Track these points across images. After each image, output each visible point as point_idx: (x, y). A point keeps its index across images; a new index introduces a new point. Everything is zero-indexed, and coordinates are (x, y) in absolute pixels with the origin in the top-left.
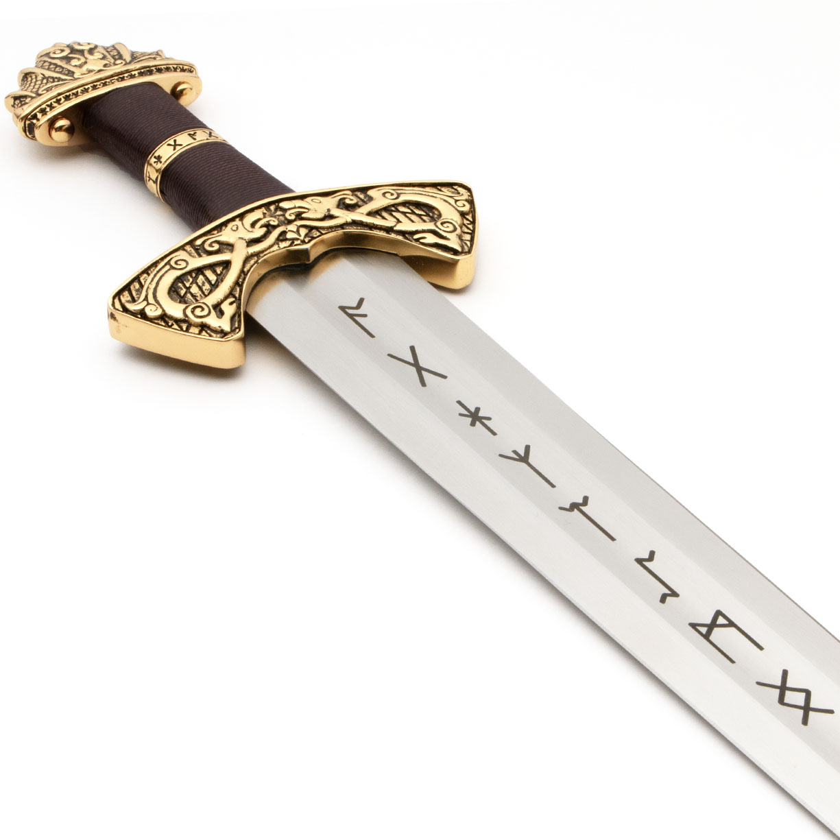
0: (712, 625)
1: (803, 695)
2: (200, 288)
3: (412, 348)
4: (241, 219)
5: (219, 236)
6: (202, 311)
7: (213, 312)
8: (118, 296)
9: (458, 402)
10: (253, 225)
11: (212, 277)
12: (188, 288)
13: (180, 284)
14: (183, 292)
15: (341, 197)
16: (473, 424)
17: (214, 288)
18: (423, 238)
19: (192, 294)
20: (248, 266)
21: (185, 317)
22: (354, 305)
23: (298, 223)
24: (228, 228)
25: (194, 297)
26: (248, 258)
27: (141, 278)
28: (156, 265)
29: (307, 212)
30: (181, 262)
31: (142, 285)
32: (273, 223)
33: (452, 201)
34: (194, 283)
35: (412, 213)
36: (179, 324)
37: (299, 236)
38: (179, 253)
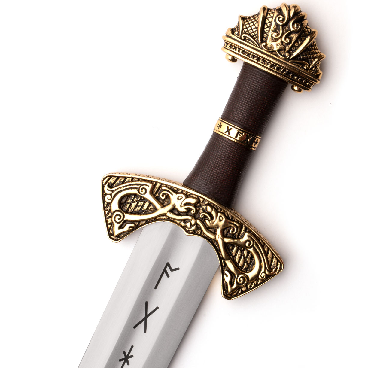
2: (136, 206)
3: (157, 308)
4: (187, 196)
5: (172, 194)
6: (119, 219)
7: (121, 223)
8: (111, 177)
9: (132, 347)
10: (186, 204)
11: (145, 207)
12: (133, 201)
13: (133, 197)
14: (129, 201)
15: (232, 225)
16: (121, 360)
17: (139, 213)
18: (227, 276)
19: (131, 205)
20: (160, 218)
21: (113, 214)
22: (173, 268)
23: (198, 222)
24: (178, 195)
25: (129, 207)
26: (164, 215)
27: (128, 179)
28: (139, 180)
29: (209, 221)
30: (144, 190)
31: (123, 182)
32: (192, 212)
33: (263, 270)
34: (138, 202)
35: (245, 258)
36: (108, 214)
37: (190, 228)
38: (150, 185)
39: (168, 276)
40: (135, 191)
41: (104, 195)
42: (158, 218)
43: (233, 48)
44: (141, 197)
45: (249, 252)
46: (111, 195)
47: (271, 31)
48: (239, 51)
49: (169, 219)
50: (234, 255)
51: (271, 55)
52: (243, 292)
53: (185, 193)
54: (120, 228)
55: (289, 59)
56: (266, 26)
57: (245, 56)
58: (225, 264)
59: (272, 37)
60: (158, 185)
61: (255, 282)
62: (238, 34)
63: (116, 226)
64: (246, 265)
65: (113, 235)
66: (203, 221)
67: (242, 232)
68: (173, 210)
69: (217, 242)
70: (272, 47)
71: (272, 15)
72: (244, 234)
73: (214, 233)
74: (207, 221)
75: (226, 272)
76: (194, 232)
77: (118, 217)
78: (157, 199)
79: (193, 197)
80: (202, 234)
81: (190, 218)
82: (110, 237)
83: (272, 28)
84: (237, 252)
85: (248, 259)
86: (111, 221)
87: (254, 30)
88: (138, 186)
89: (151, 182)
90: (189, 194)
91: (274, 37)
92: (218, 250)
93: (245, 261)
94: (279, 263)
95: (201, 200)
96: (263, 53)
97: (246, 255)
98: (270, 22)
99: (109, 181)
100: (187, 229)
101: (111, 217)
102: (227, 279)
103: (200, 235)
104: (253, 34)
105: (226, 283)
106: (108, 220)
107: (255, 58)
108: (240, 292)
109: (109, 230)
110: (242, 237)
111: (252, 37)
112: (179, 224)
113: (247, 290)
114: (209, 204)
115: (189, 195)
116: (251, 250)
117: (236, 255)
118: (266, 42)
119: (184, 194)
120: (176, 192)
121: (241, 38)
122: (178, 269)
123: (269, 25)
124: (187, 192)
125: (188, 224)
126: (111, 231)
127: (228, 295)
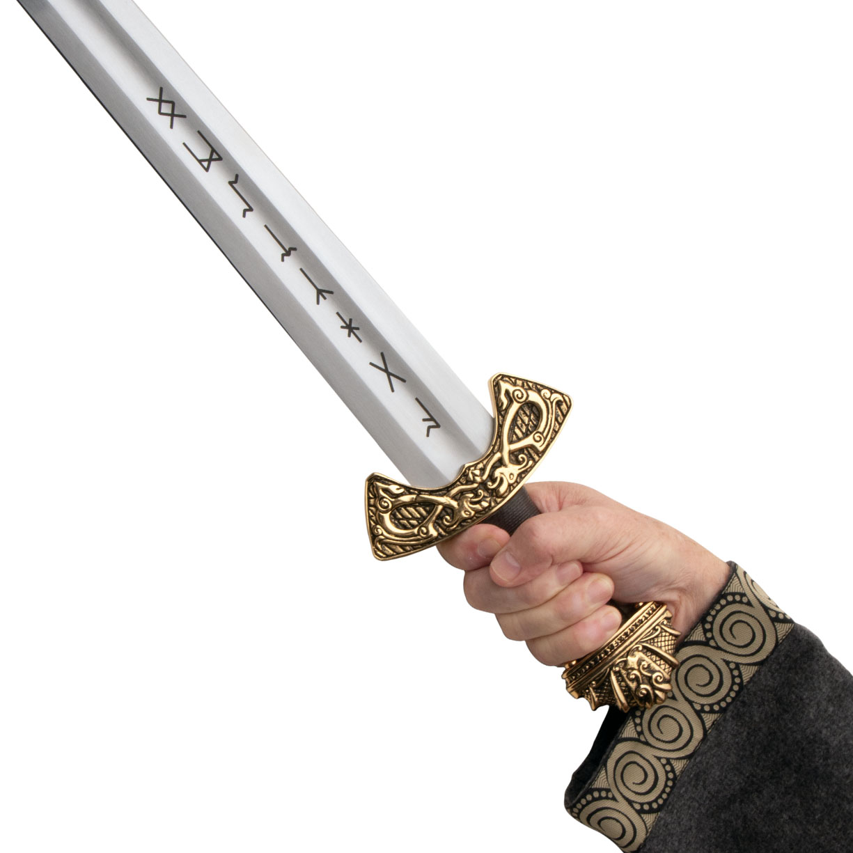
0: (210, 160)
1: (162, 111)
2: (523, 421)
3: (393, 391)
4: (510, 485)
5: (519, 469)
6: (517, 395)
7: (511, 395)
8: (569, 408)
9: (360, 341)
10: (502, 480)
11: (517, 431)
12: (530, 420)
13: (535, 423)
14: (532, 417)
15: (454, 522)
16: (351, 320)
17: (514, 421)
18: (398, 489)
19: (527, 415)
20: (498, 444)
21: (526, 390)
22: (431, 430)
23: (475, 485)
24: (516, 476)
25: (525, 413)
26: (501, 449)
27: (558, 427)
28: (552, 439)
29: (471, 498)
30: (538, 439)
31: (556, 419)
32: (490, 483)
33: (385, 534)
34: (527, 425)
35: (408, 519)
36: (528, 385)
37: (472, 473)
38: (541, 449)
39: (424, 420)
40: (541, 429)
41: (552, 391)
42: (499, 440)
43: (651, 612)
44: (531, 433)
45: (414, 527)
46: (549, 399)
47: (650, 662)
48: (644, 616)
49: (493, 453)
50: (418, 508)
51: (625, 651)
52: (369, 498)
53: (515, 485)
54: (507, 392)
55: (611, 669)
56: (658, 659)
57: (637, 621)
58: (411, 493)
59: (644, 661)
60: (536, 457)
61: (374, 518)
62: (663, 624)
63: (511, 389)
64: (400, 516)
65: (502, 379)
66: (474, 491)
67: (441, 530)
68: (500, 462)
69: (442, 496)
70: (633, 655)
71: (666, 670)
72: (437, 530)
73: (454, 498)
74: (471, 495)
75: (402, 490)
76: (465, 475)
77: (520, 396)
78: (521, 450)
79: (506, 492)
80: (458, 483)
81: (485, 477)
82: (500, 375)
83: (653, 665)
84: (419, 513)
85: (405, 522)
86: (518, 385)
87: (659, 644)
88: (545, 434)
89: (544, 452)
90: (512, 488)
91: (643, 663)
92: (431, 492)
93: (404, 518)
94: (384, 556)
95: (499, 500)
96: (632, 643)
97: (411, 521)
98: (660, 665)
99: (564, 404)
100: (472, 468)
101: (523, 386)
102: (393, 488)
103: (459, 480)
104: (656, 641)
105: (389, 485)
106: (521, 382)
107: (629, 631)
108: (371, 496)
109: (509, 377)
110: (435, 527)
111: (653, 639)
112: (481, 462)
113: (369, 505)
114: (490, 507)
115: (510, 488)
116: (416, 531)
117: (417, 511)
118: (641, 651)
119: (514, 483)
120: (521, 476)
121: (658, 625)
122: (428, 435)
123: (658, 662)
124: (514, 488)
125: (477, 472)
126: (507, 379)
127: (373, 480)
